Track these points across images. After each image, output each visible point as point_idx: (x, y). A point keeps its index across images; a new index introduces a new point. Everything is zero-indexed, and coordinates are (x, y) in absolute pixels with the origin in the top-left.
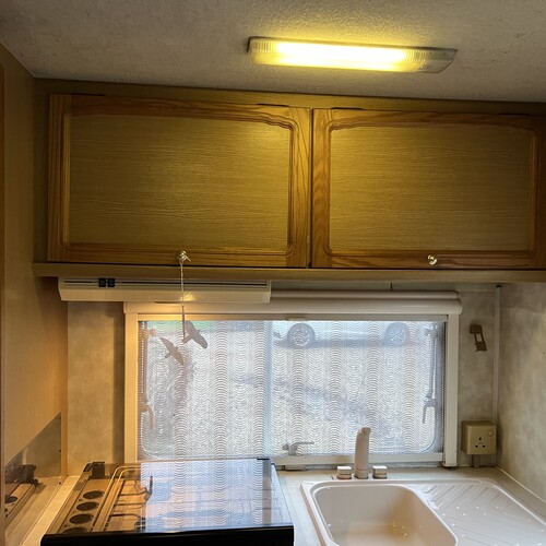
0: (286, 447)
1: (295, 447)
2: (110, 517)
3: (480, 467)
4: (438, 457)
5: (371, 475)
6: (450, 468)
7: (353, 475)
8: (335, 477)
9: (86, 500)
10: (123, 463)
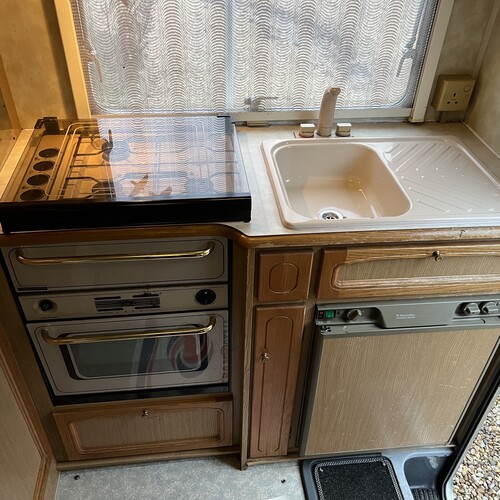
0: (248, 101)
1: (258, 101)
2: (67, 179)
3: (447, 122)
4: (406, 113)
5: (334, 132)
6: (416, 124)
7: (316, 131)
8: (297, 134)
9: (42, 159)
10: (76, 119)
